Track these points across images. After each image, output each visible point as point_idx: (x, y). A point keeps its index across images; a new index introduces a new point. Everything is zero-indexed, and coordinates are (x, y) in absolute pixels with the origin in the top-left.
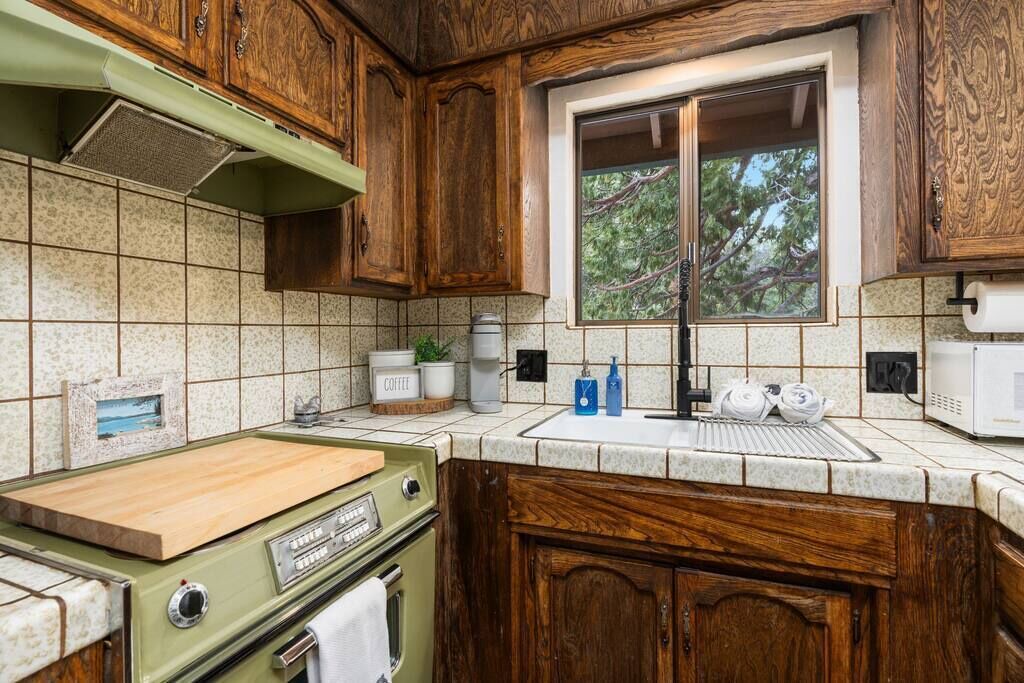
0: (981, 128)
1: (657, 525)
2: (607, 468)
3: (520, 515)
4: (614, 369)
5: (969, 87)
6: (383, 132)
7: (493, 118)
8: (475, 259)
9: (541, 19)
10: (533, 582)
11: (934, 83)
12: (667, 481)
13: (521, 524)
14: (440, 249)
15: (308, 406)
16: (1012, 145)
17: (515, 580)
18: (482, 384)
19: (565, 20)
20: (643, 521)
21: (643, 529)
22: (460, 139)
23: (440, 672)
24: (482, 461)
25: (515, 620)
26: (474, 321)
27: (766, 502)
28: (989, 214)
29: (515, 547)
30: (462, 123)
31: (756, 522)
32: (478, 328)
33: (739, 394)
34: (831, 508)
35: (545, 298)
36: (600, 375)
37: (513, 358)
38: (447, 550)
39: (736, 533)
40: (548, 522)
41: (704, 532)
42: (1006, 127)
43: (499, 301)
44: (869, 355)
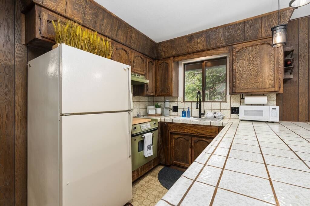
0: (241, 72)
1: (188, 130)
2: (182, 122)
3: (170, 129)
4: (189, 109)
5: (240, 66)
6: (150, 71)
7: (168, 67)
8: (165, 91)
9: (176, 52)
10: (172, 140)
11: (234, 66)
12: (190, 124)
13: (170, 131)
14: (159, 89)
15: (139, 114)
16: (246, 75)
17: (169, 139)
18: (166, 112)
19: (180, 52)
20: (187, 130)
21: (187, 131)
22: (163, 71)
23: (158, 152)
24: (165, 122)
25: (169, 145)
26: (165, 101)
27: (203, 127)
28: (242, 86)
29: (169, 134)
30: (163, 68)
31: (201, 129)
32: (165, 102)
33: (209, 114)
34: (211, 127)
35: (178, 97)
36: (186, 110)
37: (172, 108)
38: (160, 135)
39: (199, 131)
40: (174, 130)
41: (194, 131)
42: (245, 73)
43: (170, 97)
44: (232, 108)
